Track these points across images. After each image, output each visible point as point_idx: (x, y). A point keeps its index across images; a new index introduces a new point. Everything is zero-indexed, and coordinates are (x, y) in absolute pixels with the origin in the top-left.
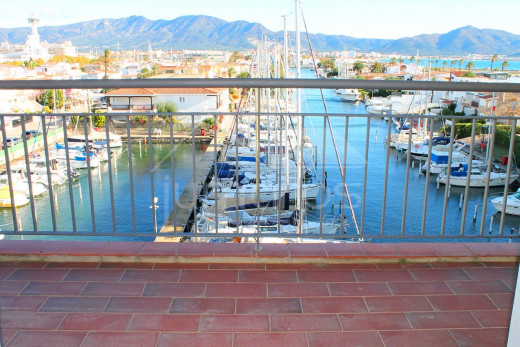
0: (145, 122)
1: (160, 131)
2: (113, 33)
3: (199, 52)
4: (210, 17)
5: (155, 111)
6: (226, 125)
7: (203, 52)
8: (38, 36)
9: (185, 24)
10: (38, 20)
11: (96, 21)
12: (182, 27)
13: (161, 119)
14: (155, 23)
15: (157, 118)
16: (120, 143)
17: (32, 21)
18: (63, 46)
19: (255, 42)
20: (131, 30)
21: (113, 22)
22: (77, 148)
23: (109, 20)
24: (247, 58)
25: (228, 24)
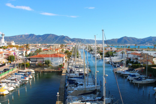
0: (41, 66)
1: (46, 69)
2: (25, 39)
4: (53, 34)
5: (44, 62)
6: (66, 66)
7: (52, 44)
8: (4, 40)
9: (46, 36)
10: (4, 35)
11: (20, 35)
12: (45, 37)
13: (46, 65)
14: (37, 36)
15: (45, 65)
16: (34, 72)
17: (2, 35)
18: (11, 42)
19: (66, 42)
20: (30, 38)
21: (25, 35)
22: (22, 74)
23: (24, 35)
24: (65, 46)
25: (58, 37)
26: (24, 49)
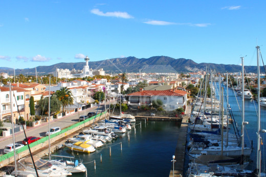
0: (147, 110)
1: (154, 115)
2: (120, 64)
3: (163, 74)
4: (166, 57)
5: (151, 104)
6: (188, 111)
7: (165, 74)
8: (88, 66)
9: (154, 60)
10: (89, 59)
11: (113, 59)
12: (153, 62)
13: (154, 108)
14: (140, 60)
15: (152, 108)
16: (134, 120)
17: (86, 59)
18: (99, 70)
19: (189, 69)
20: (129, 63)
21: (120, 59)
22: (115, 122)
23: (119, 59)
24: (188, 77)
25: (175, 60)
26: (119, 82)
